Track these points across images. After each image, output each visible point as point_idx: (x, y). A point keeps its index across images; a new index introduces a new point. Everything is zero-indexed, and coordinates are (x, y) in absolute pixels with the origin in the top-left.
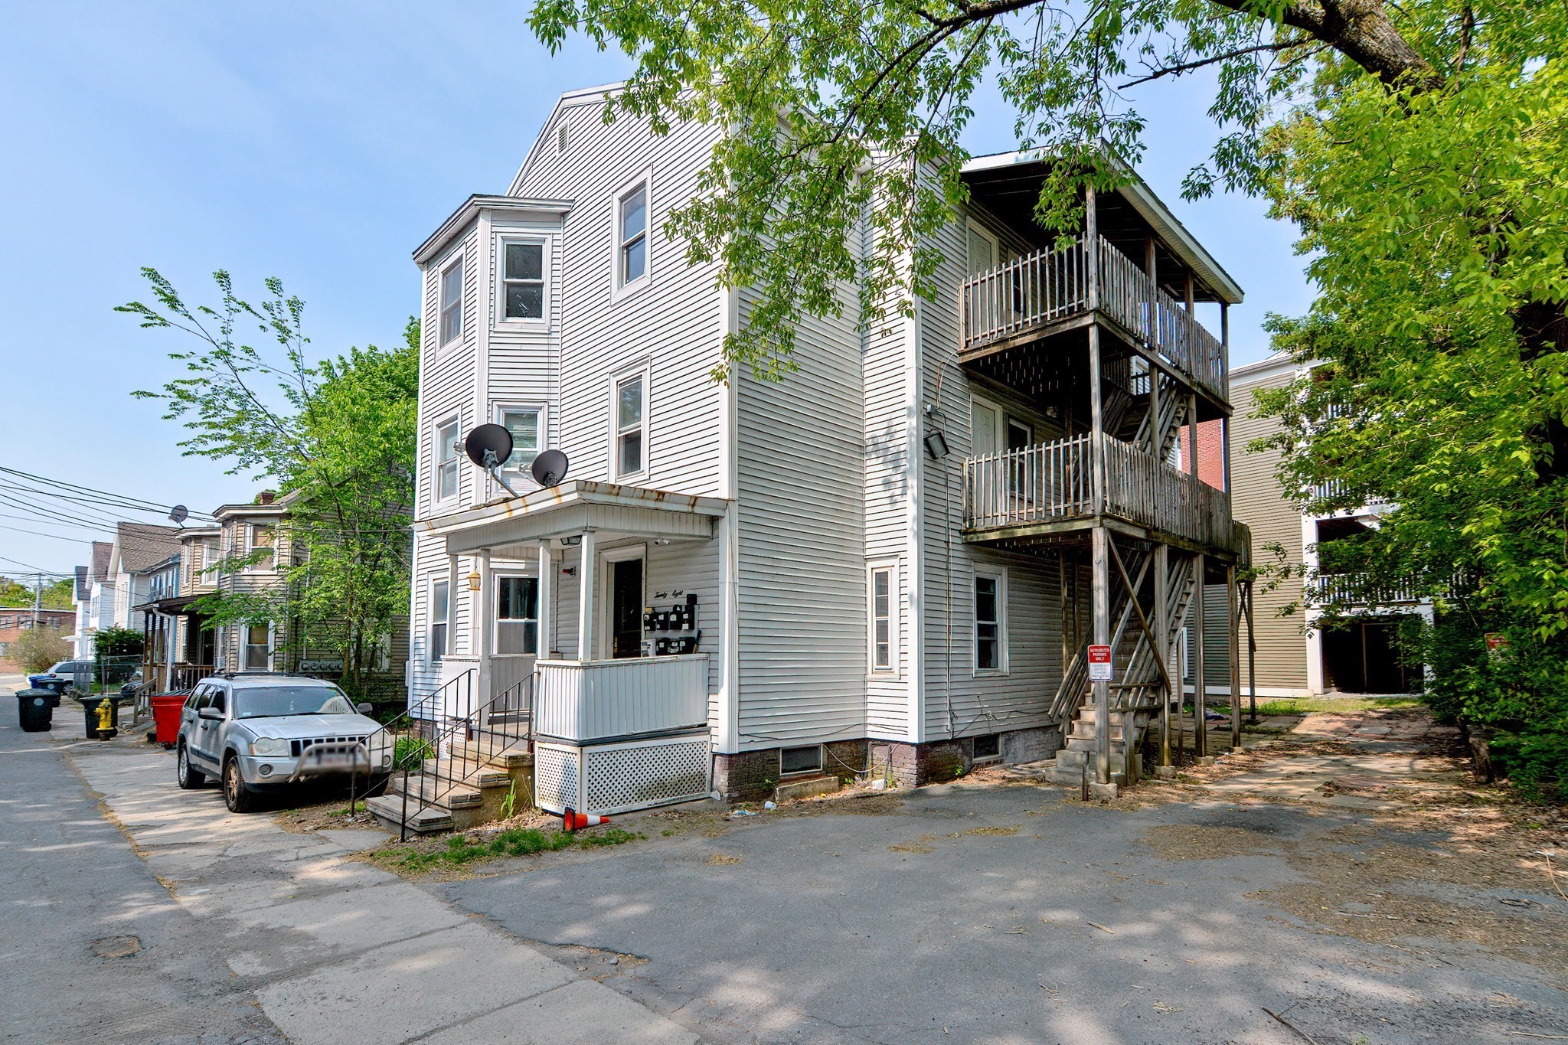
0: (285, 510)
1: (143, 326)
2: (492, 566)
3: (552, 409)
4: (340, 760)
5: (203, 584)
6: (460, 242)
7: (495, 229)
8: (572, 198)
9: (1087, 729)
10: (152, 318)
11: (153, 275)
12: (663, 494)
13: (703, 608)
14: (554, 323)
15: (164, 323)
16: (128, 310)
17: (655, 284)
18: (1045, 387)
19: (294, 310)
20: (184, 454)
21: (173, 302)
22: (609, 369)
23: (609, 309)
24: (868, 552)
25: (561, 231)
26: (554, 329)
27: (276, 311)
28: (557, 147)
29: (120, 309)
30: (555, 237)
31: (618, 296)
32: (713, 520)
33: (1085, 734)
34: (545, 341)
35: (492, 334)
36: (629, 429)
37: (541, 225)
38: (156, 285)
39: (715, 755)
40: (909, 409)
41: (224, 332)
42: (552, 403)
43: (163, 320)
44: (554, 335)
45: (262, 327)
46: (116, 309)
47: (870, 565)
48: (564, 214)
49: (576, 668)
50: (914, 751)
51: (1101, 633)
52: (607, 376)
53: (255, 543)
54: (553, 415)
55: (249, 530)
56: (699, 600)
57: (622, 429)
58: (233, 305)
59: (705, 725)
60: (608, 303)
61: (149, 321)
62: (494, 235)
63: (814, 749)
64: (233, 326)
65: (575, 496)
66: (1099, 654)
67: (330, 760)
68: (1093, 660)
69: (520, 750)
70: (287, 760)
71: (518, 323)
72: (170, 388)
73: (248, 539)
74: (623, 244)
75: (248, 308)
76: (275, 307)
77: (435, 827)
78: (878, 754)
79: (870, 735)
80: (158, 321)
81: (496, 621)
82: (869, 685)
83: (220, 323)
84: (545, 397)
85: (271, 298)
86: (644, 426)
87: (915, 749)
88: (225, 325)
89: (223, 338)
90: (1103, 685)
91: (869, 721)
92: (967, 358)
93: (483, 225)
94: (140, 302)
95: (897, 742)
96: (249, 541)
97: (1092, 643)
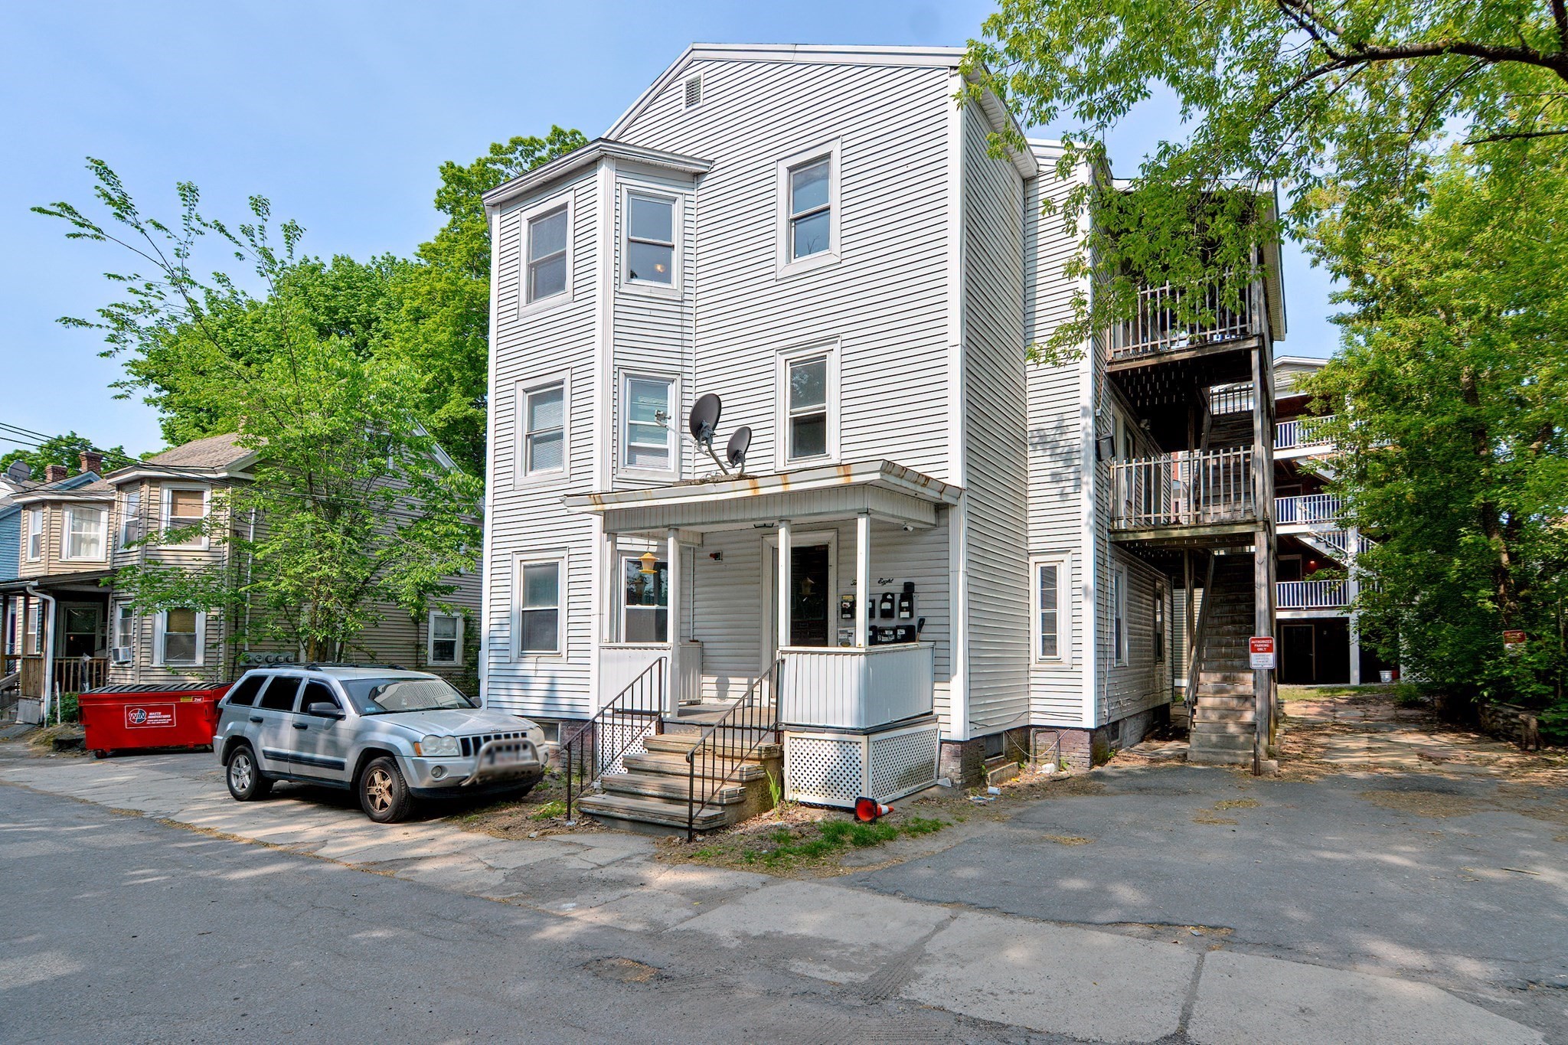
0: (224, 474)
1: (69, 236)
2: (619, 547)
3: (686, 383)
4: (511, 759)
5: (64, 558)
6: (568, 186)
7: (620, 180)
8: (711, 158)
9: (1209, 713)
10: (82, 225)
11: (104, 171)
12: (928, 479)
13: (921, 597)
14: (687, 290)
15: (99, 234)
16: (50, 213)
17: (844, 263)
18: (1170, 399)
19: (288, 238)
20: (116, 397)
21: (123, 207)
22: (776, 345)
23: (774, 283)
24: (1031, 547)
25: (694, 192)
26: (687, 297)
27: (257, 237)
28: (683, 100)
29: (41, 210)
30: (688, 198)
31: (783, 269)
32: (941, 509)
33: (1207, 718)
34: (678, 309)
35: (617, 295)
36: (808, 410)
37: (672, 183)
38: (103, 184)
39: (942, 742)
40: (1084, 408)
41: (178, 255)
42: (686, 376)
43: (98, 230)
44: (686, 303)
45: (238, 254)
46: (34, 209)
47: (1033, 559)
48: (698, 175)
49: (860, 654)
50: (1087, 736)
51: (1262, 625)
52: (773, 353)
53: (174, 511)
54: (686, 390)
55: (166, 494)
56: (916, 589)
57: (793, 410)
58: (195, 224)
59: (931, 713)
60: (773, 276)
61: (77, 229)
62: (618, 187)
63: (998, 735)
64: (191, 249)
65: (877, 476)
66: (1260, 645)
67: (502, 760)
68: (1255, 650)
69: (769, 741)
70: (461, 760)
71: (643, 286)
72: (106, 314)
73: (165, 507)
74: (792, 216)
75: (222, 229)
76: (256, 232)
77: (714, 824)
78: (1041, 740)
79: (1033, 722)
80: (91, 232)
81: (624, 607)
82: (1032, 674)
83: (173, 244)
84: (679, 369)
85: (255, 221)
86: (831, 408)
87: (1088, 734)
88: (181, 247)
89: (177, 262)
90: (1265, 673)
91: (1032, 708)
92: (1116, 368)
93: (604, 174)
94: (69, 204)
95: (1065, 728)
96: (166, 509)
97: (1254, 634)
